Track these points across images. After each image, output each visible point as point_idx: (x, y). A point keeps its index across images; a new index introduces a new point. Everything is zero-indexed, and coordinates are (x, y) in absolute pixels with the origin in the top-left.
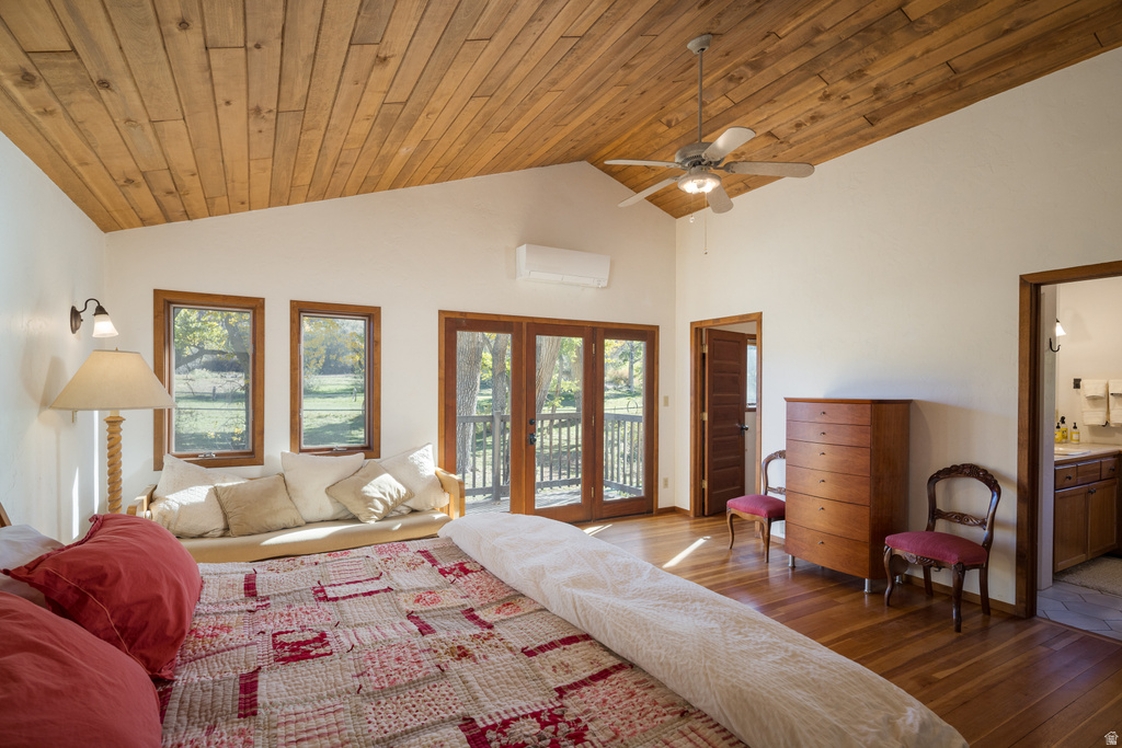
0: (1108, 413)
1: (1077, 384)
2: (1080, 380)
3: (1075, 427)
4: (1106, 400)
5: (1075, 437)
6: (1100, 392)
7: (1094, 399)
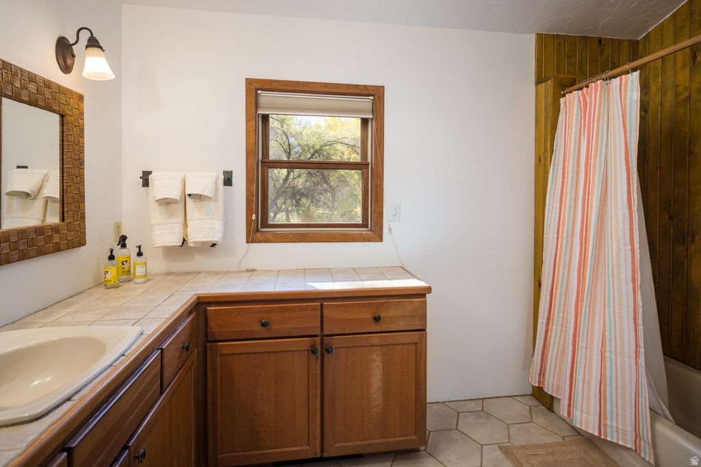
0: (185, 225)
1: (146, 179)
2: (150, 173)
3: (140, 254)
4: (181, 205)
5: (140, 271)
6: (175, 193)
7: (166, 203)
